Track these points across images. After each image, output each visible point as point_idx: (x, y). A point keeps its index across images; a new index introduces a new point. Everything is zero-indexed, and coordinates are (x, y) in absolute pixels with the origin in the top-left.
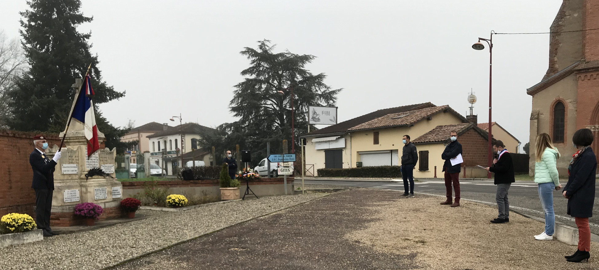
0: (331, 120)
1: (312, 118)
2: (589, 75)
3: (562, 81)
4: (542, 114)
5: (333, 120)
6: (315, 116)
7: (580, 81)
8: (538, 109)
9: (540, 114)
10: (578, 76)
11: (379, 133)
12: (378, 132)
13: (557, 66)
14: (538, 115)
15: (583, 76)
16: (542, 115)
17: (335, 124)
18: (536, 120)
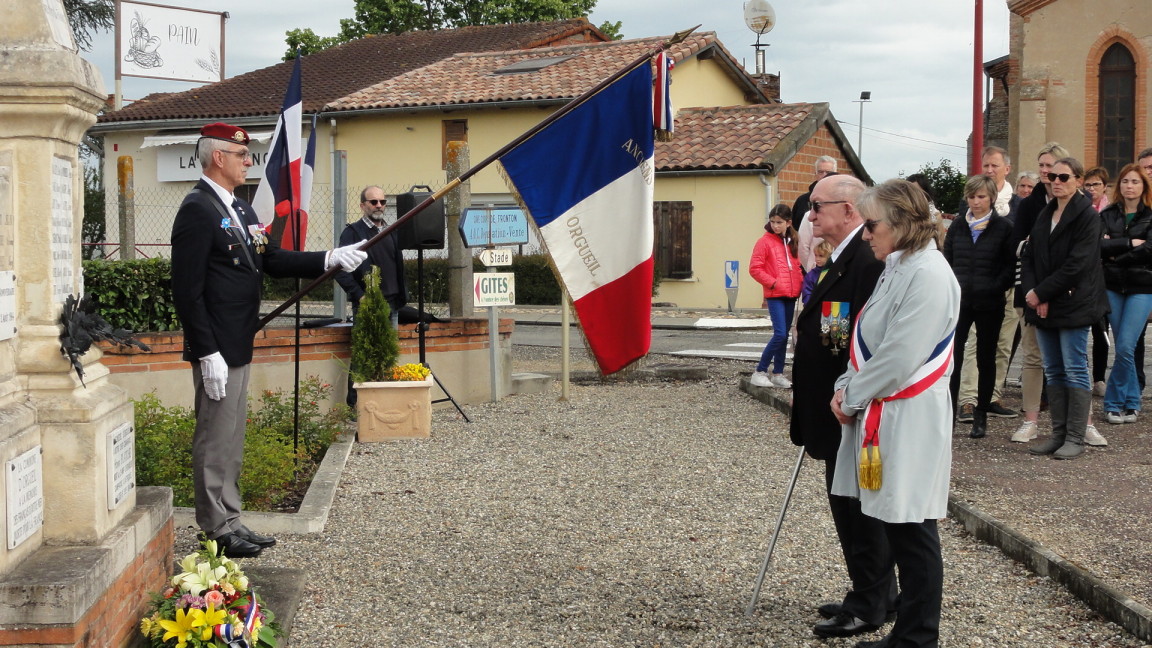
0: (202, 64)
1: (130, 53)
4: (1058, 83)
5: (209, 61)
6: (141, 42)
8: (1044, 65)
9: (1051, 83)
11: (470, 125)
12: (464, 122)
14: (1046, 83)
16: (1057, 88)
17: (217, 79)
18: (1040, 105)
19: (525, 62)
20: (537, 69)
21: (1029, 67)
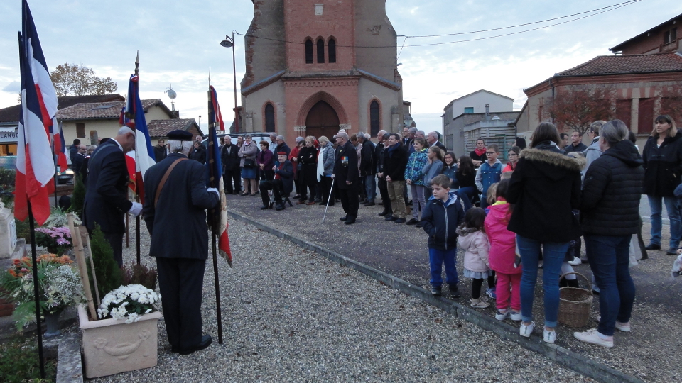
2: (293, 83)
3: (271, 85)
4: (255, 114)
7: (287, 87)
8: (251, 109)
9: (253, 114)
10: (285, 83)
12: (84, 124)
13: (253, 71)
15: (289, 83)
18: (251, 119)
19: (101, 106)
20: (106, 109)
21: (248, 109)
